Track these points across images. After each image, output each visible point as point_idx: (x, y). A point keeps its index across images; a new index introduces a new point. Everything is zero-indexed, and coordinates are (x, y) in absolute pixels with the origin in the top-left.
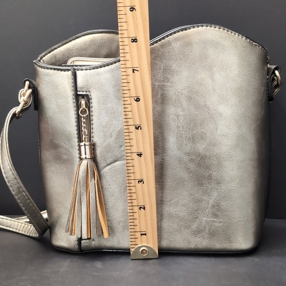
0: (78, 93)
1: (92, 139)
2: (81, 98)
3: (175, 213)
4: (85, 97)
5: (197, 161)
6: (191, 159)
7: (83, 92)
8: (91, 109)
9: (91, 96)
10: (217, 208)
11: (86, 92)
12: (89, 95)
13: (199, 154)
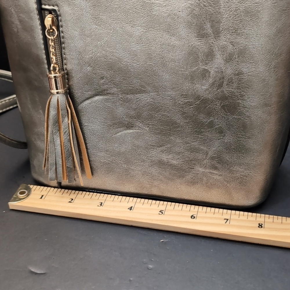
0: (43, 6)
1: (65, 67)
2: (48, 13)
3: (168, 161)
4: (52, 12)
5: (195, 105)
6: (188, 101)
7: (49, 5)
8: (61, 29)
9: (59, 11)
10: (217, 160)
11: (54, 6)
12: (57, 10)
13: (198, 98)
